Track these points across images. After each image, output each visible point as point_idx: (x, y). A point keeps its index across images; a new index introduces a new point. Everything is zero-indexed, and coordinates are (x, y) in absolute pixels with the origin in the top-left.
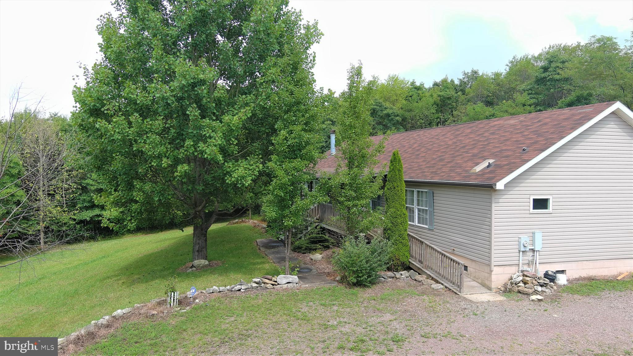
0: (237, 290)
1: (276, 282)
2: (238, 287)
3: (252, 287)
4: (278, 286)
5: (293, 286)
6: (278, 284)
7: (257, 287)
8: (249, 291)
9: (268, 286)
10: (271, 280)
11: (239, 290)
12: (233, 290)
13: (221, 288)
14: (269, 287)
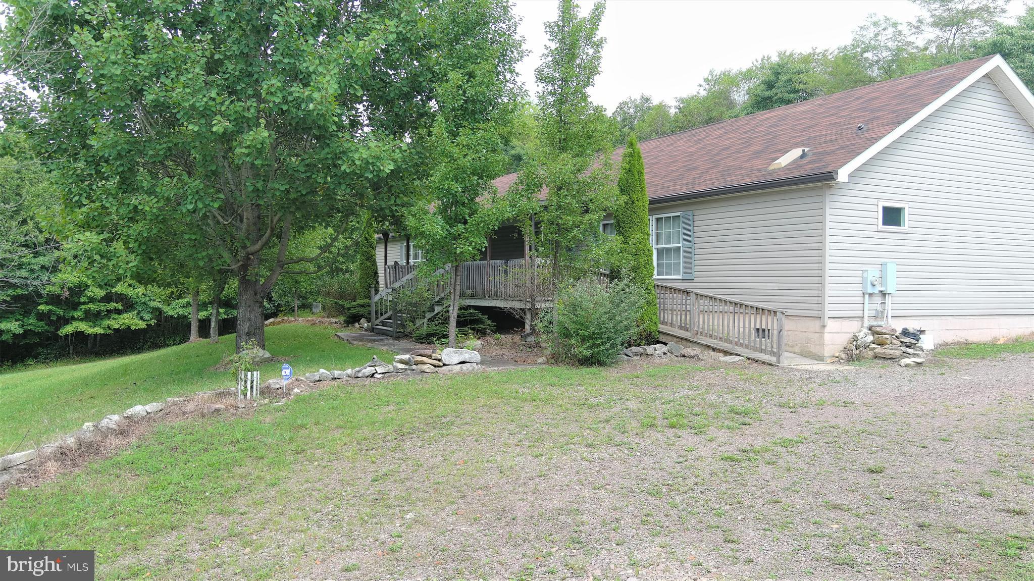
0: (367, 374)
1: (439, 360)
2: (369, 370)
3: (397, 371)
4: (444, 368)
5: (471, 368)
6: (444, 365)
7: (406, 369)
8: (391, 376)
9: (425, 367)
10: (430, 357)
11: (372, 376)
12: (360, 375)
13: (336, 372)
14: (427, 371)
